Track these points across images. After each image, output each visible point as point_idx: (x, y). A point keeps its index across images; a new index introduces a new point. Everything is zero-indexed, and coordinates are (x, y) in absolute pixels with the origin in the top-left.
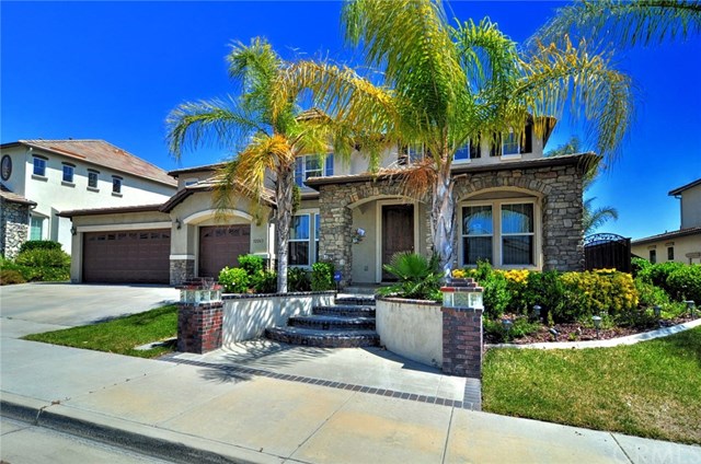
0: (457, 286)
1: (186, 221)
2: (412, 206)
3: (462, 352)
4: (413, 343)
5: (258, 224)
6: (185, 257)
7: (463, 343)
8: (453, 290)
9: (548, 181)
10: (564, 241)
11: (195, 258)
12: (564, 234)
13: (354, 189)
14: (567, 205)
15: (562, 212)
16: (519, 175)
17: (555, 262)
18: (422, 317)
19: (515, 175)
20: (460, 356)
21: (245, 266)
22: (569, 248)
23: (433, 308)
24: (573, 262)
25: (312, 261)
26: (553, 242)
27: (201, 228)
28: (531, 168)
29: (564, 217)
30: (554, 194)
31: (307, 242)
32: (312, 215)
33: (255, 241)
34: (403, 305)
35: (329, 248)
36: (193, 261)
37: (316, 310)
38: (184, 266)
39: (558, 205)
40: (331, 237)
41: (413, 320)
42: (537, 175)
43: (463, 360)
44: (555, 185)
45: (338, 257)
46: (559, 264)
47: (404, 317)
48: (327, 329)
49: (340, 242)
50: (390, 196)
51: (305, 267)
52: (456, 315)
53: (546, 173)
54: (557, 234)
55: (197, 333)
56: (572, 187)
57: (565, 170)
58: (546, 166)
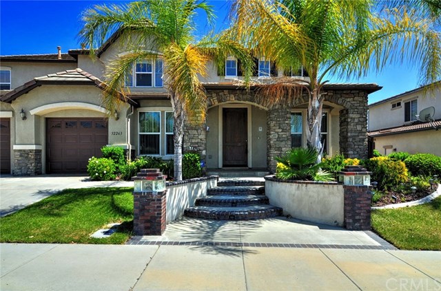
0: (356, 171)
1: (33, 112)
2: (246, 109)
3: (359, 214)
4: (319, 212)
5: (118, 119)
6: (33, 147)
7: (359, 209)
8: (354, 174)
9: (348, 100)
10: (357, 139)
11: (42, 147)
12: (357, 134)
13: (214, 95)
14: (359, 116)
15: (356, 121)
16: (332, 94)
17: (352, 152)
18: (326, 194)
19: (329, 94)
20: (357, 217)
21: (111, 155)
22: (359, 143)
23: (335, 186)
24: (361, 153)
25: (163, 151)
26: (351, 140)
27: (47, 119)
28: (339, 90)
29: (357, 124)
30: (352, 108)
31: (159, 135)
32: (163, 112)
33: (114, 133)
34: (309, 185)
35: (193, 141)
36: (40, 151)
37: (209, 192)
38: (32, 156)
39: (354, 116)
40: (195, 132)
41: (319, 195)
42: (343, 95)
43: (360, 220)
44: (353, 102)
45: (201, 148)
46: (354, 154)
47: (311, 193)
48: (236, 206)
49: (202, 136)
50: (242, 102)
51: (157, 156)
52: (355, 190)
53: (347, 94)
54: (353, 134)
55: (155, 218)
56: (362, 105)
57: (358, 93)
58: (348, 90)
